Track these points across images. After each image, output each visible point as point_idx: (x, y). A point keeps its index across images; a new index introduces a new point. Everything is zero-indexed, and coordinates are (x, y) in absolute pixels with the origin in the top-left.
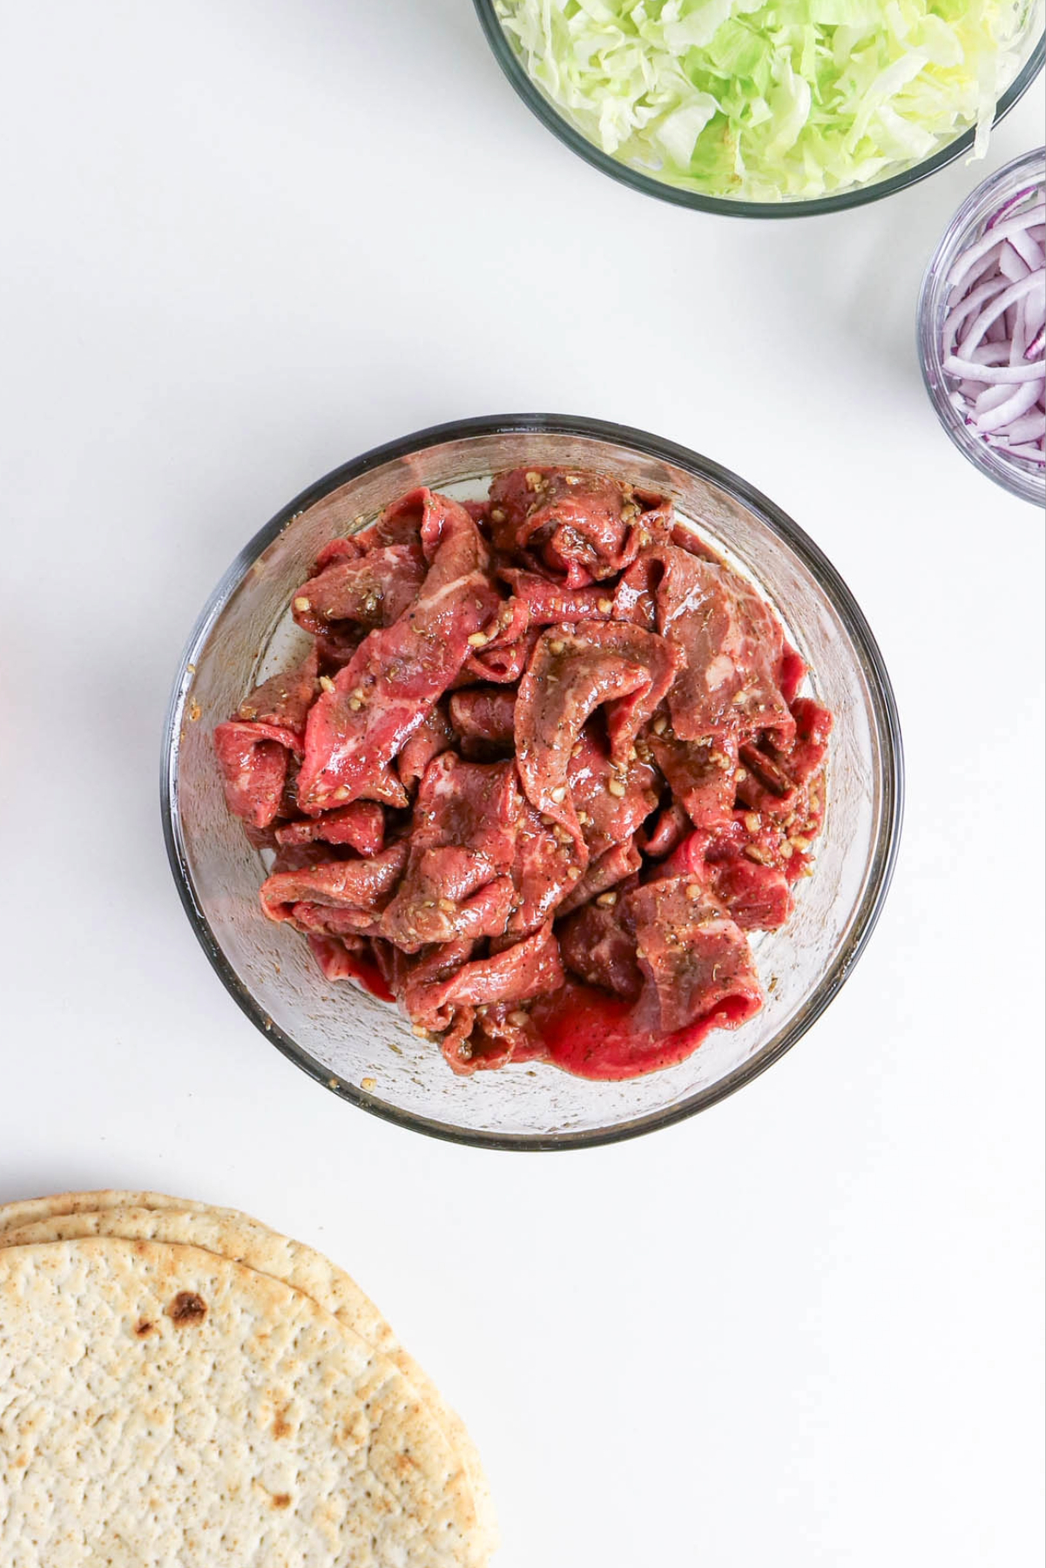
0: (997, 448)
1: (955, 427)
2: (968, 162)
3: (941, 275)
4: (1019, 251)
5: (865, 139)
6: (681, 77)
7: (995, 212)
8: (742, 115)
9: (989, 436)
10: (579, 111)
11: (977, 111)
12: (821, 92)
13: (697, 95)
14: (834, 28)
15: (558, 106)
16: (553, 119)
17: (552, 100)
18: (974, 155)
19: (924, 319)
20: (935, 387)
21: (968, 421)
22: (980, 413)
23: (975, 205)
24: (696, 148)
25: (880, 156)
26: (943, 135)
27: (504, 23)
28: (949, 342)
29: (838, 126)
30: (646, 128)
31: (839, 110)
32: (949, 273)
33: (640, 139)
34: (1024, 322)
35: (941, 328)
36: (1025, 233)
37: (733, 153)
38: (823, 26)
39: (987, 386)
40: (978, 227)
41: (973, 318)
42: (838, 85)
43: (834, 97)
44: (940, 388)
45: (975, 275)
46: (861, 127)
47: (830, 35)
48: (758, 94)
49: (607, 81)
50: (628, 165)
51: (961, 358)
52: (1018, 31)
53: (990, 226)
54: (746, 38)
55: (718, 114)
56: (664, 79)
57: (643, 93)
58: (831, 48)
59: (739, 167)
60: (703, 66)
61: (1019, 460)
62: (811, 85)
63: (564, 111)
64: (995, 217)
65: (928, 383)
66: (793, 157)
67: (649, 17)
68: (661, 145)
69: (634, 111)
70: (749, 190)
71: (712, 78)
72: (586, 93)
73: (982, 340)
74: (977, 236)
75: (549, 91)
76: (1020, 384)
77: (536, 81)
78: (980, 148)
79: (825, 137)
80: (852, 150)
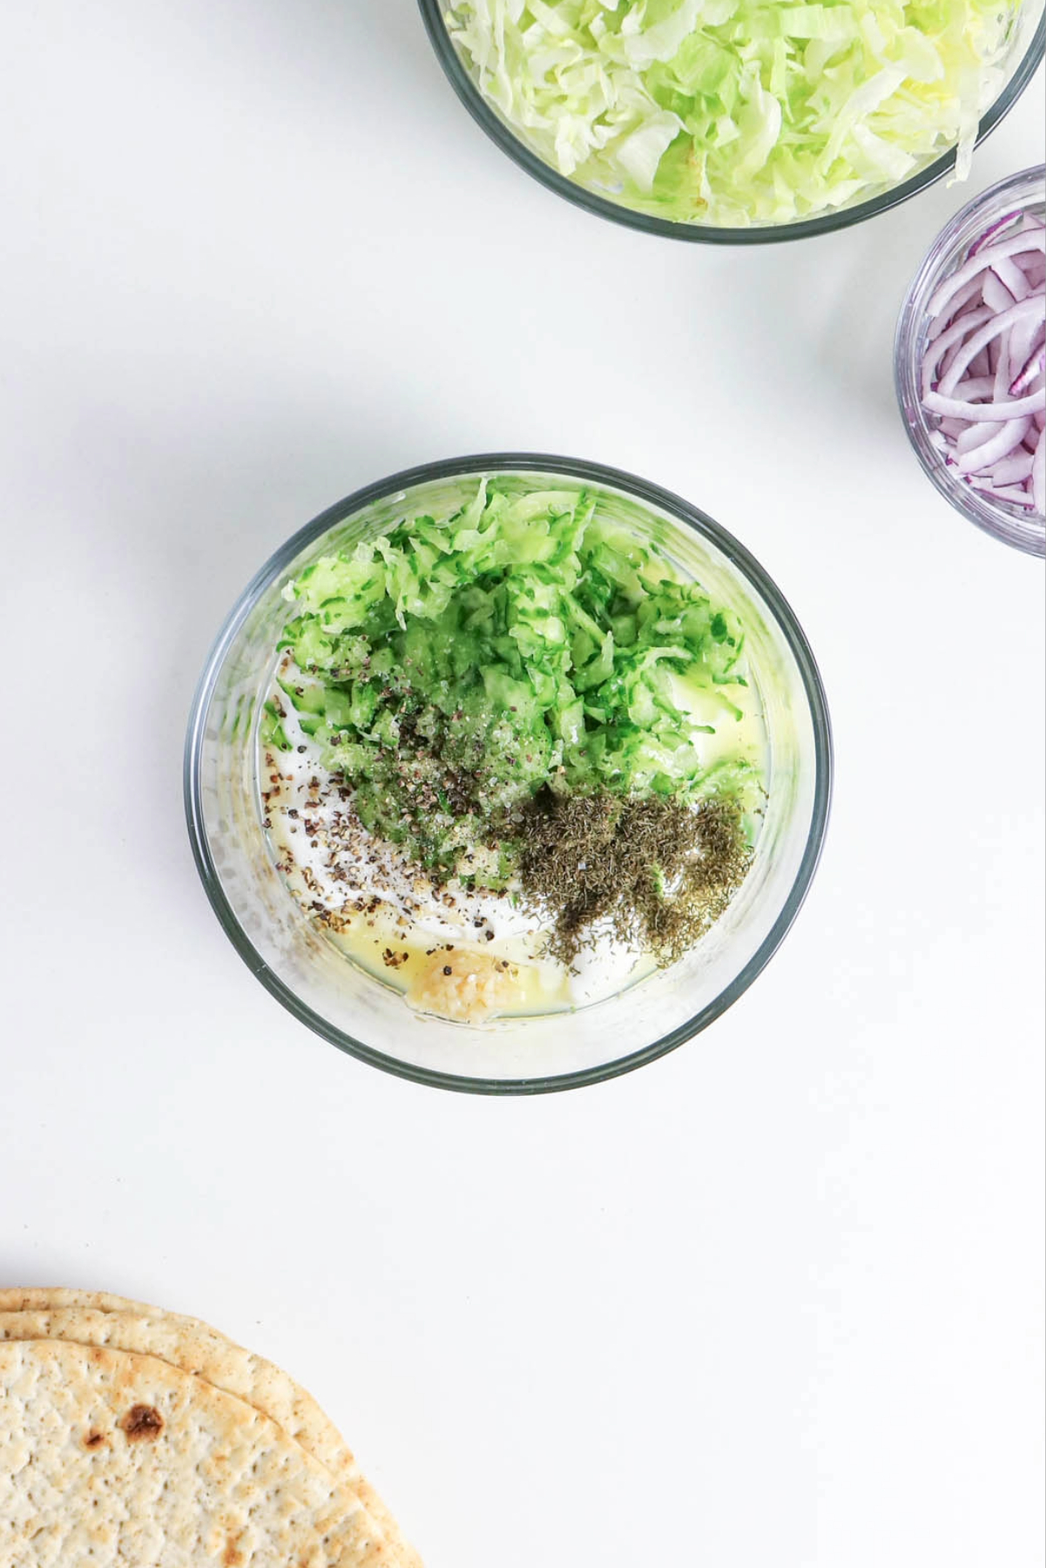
0: (981, 490)
1: (934, 468)
2: (949, 185)
3: (920, 305)
4: (1003, 280)
5: (839, 161)
6: (642, 93)
7: (977, 239)
8: (708, 135)
9: (971, 478)
10: (533, 130)
11: (958, 130)
12: (792, 110)
13: (658, 113)
14: (807, 41)
15: (510, 124)
16: (506, 139)
17: (506, 120)
18: (955, 177)
19: (902, 352)
20: (913, 425)
21: (948, 462)
22: (961, 454)
23: (956, 231)
24: (658, 170)
25: (855, 178)
26: (923, 155)
27: (454, 36)
28: (929, 377)
29: (809, 146)
30: (605, 148)
31: (812, 129)
32: (928, 303)
33: (600, 161)
34: (1009, 356)
35: (919, 362)
36: (1010, 261)
37: (699, 175)
38: (794, 40)
39: (970, 423)
40: (959, 255)
41: (953, 353)
42: (810, 103)
43: (806, 115)
44: (919, 426)
45: (957, 305)
46: (835, 149)
47: (802, 49)
48: (725, 113)
49: (563, 98)
50: (587, 189)
51: (943, 395)
52: (1002, 44)
53: (972, 254)
54: (712, 52)
55: (682, 134)
56: (624, 96)
57: (603, 111)
58: (803, 63)
59: (705, 190)
60: (666, 82)
61: (1003, 503)
62: (781, 103)
63: (520, 132)
64: (978, 244)
65: (906, 422)
66: (762, 179)
67: (609, 30)
68: (620, 166)
69: (592, 129)
70: (716, 214)
71: (674, 96)
72: (541, 111)
73: (964, 374)
74: (959, 263)
75: (502, 109)
76: (1004, 422)
77: (488, 97)
78: (962, 170)
79: (796, 158)
80: (825, 172)
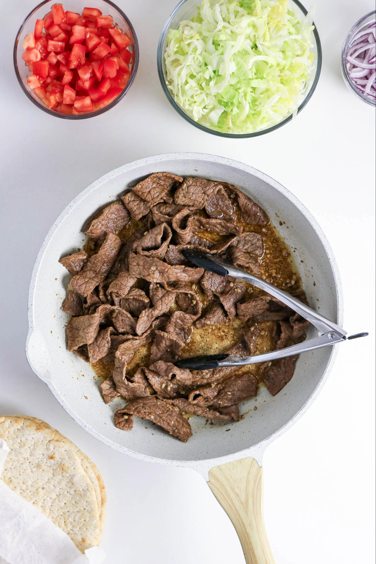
5: (264, 117)
6: (215, 101)
8: (231, 111)
10: (188, 110)
11: (293, 110)
12: (252, 105)
13: (219, 106)
14: (256, 88)
15: (182, 108)
16: (182, 113)
18: (292, 122)
24: (219, 120)
25: (268, 122)
26: (284, 116)
27: (168, 87)
29: (256, 114)
30: (206, 115)
31: (257, 110)
33: (204, 118)
37: (229, 121)
38: (252, 87)
42: (256, 103)
43: (255, 107)
46: (263, 115)
47: (254, 90)
48: (235, 106)
49: (195, 102)
50: (201, 124)
52: (304, 89)
54: (232, 91)
55: (225, 111)
56: (210, 102)
57: (205, 105)
58: (255, 94)
59: (231, 125)
60: (220, 99)
62: (249, 103)
63: (185, 110)
66: (244, 122)
67: (207, 85)
68: (210, 119)
69: (202, 110)
70: (233, 131)
71: (223, 102)
72: (190, 105)
75: (180, 105)
77: (177, 102)
78: (293, 120)
79: (253, 117)
80: (260, 120)
